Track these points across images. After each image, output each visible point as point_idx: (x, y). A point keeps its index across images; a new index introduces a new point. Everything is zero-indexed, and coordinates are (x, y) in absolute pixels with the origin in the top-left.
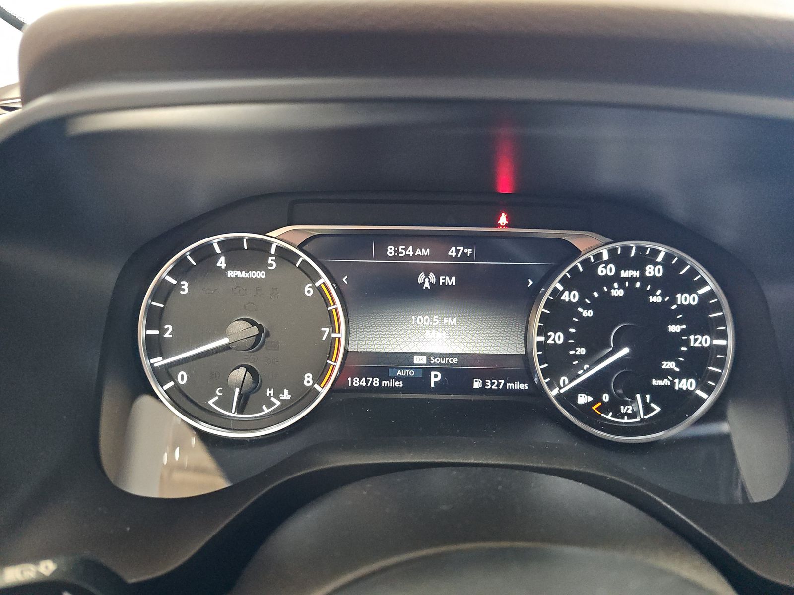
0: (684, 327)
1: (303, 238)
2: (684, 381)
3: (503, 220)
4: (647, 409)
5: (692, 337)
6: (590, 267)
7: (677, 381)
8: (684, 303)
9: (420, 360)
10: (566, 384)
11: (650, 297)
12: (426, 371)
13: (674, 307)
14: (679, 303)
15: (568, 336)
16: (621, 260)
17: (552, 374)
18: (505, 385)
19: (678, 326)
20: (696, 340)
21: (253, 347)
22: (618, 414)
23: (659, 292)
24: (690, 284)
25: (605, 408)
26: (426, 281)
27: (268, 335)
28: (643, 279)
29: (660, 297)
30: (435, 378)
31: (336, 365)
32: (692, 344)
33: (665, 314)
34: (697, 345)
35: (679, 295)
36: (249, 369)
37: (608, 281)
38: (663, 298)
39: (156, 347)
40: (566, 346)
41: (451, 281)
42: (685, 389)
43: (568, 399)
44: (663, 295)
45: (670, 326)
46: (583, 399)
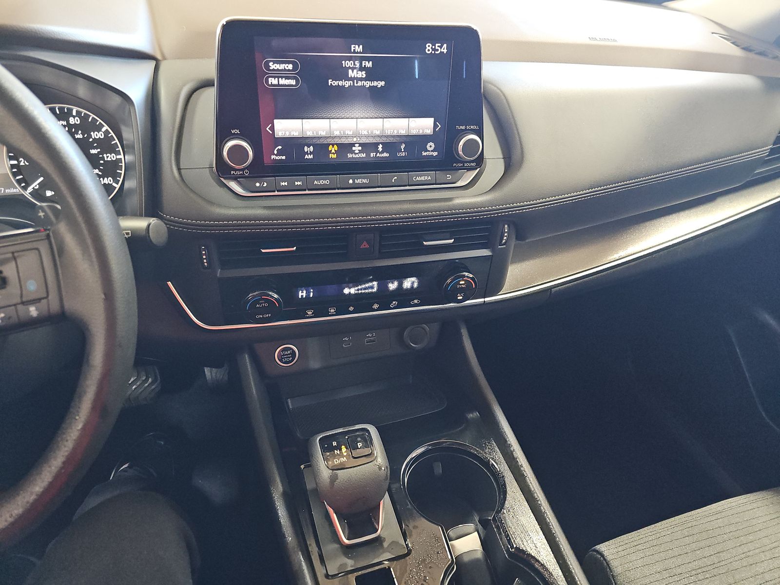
0: (99, 150)
2: (106, 179)
5: (105, 155)
7: (101, 179)
8: (96, 137)
11: (76, 135)
13: (91, 140)
14: (93, 138)
18: (4, 191)
19: (96, 150)
20: (107, 157)
23: (80, 132)
24: (95, 127)
28: (69, 125)
29: (81, 135)
32: (106, 159)
33: (86, 144)
34: (109, 159)
35: (92, 133)
38: (83, 136)
42: (107, 183)
44: (83, 134)
45: (91, 150)
46: (50, 194)
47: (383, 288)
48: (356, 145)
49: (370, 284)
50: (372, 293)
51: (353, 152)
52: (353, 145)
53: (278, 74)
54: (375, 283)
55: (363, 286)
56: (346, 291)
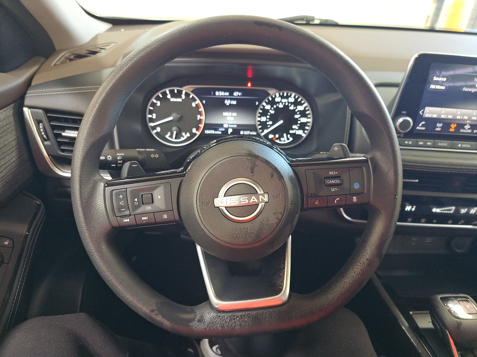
0: (299, 116)
1: (192, 89)
3: (249, 85)
4: (288, 139)
5: (301, 119)
6: (273, 99)
7: (297, 131)
9: (226, 126)
10: (266, 131)
11: (290, 108)
12: (227, 129)
14: (298, 109)
15: (267, 118)
16: (282, 97)
17: (263, 129)
21: (178, 121)
22: (280, 140)
23: (292, 106)
24: (301, 104)
25: (277, 139)
26: (227, 102)
27: (182, 118)
28: (289, 103)
30: (230, 131)
31: (202, 126)
33: (294, 112)
34: (303, 121)
35: (298, 107)
36: (178, 127)
37: (278, 103)
39: (151, 120)
40: (266, 121)
41: (234, 102)
42: (299, 134)
43: (266, 136)
44: (294, 107)
45: (295, 116)
46: (271, 136)
47: (457, 211)
48: (467, 125)
49: (450, 208)
50: (450, 214)
51: (464, 129)
52: (466, 125)
53: (437, 83)
54: (454, 208)
55: (446, 209)
56: (434, 210)
